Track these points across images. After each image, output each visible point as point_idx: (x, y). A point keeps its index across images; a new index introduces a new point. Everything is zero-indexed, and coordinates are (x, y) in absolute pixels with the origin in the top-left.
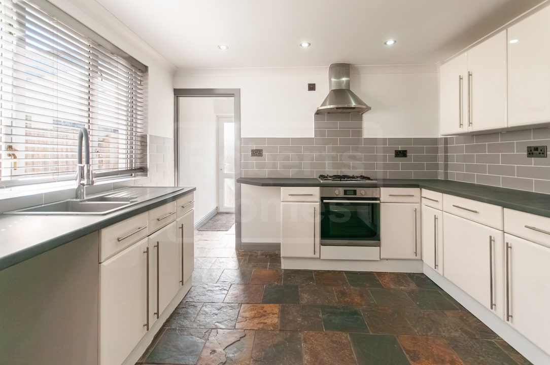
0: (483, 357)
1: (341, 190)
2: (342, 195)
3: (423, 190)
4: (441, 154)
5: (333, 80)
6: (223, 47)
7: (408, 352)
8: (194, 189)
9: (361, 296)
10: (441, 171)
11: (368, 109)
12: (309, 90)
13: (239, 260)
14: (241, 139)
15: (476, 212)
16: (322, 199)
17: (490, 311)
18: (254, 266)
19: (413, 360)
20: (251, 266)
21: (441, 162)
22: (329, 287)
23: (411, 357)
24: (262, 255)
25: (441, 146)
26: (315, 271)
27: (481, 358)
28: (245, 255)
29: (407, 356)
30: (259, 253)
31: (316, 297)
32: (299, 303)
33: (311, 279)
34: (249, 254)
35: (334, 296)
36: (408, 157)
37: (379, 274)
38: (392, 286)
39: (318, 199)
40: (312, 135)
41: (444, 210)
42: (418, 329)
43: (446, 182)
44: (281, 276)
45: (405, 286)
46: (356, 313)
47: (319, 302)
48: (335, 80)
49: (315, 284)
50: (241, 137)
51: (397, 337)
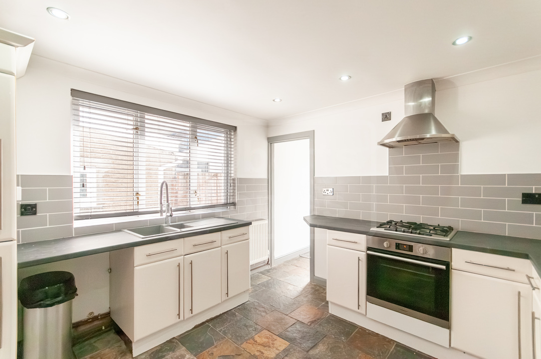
2: (392, 248)
6: (277, 100)
8: (250, 224)
12: (382, 122)
14: (314, 178)
16: (368, 249)
22: (358, 351)
26: (361, 328)
39: (364, 248)
40: (385, 172)
44: (321, 319)
48: (413, 104)
49: (345, 341)
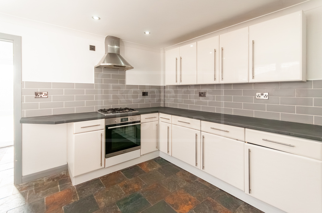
0: (198, 190)
1: (119, 119)
2: (119, 122)
3: (160, 113)
4: (162, 94)
5: (109, 46)
7: (173, 205)
9: (137, 183)
10: (162, 102)
11: (132, 68)
12: (90, 50)
13: (24, 195)
14: (22, 83)
15: (189, 123)
16: (107, 127)
17: (196, 168)
18: (44, 194)
19: (177, 209)
20: (40, 195)
21: (162, 98)
22: (116, 186)
23: (175, 208)
24: (48, 180)
25: (162, 90)
26: (101, 178)
27: (198, 191)
28: (29, 187)
29: (174, 208)
30: (45, 180)
31: (110, 198)
32: (99, 208)
33: (101, 185)
34: (34, 184)
35: (122, 191)
36: (148, 96)
37: (140, 165)
38: (150, 170)
39: (103, 127)
40: (92, 82)
41: (172, 123)
42: (171, 189)
43: (165, 108)
44: (75, 192)
45: (155, 167)
46: (139, 196)
47: (113, 200)
48: (111, 47)
49: (105, 187)
50: (23, 81)
51: (165, 199)
